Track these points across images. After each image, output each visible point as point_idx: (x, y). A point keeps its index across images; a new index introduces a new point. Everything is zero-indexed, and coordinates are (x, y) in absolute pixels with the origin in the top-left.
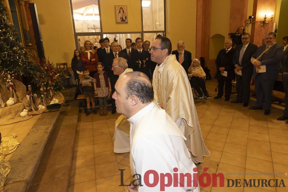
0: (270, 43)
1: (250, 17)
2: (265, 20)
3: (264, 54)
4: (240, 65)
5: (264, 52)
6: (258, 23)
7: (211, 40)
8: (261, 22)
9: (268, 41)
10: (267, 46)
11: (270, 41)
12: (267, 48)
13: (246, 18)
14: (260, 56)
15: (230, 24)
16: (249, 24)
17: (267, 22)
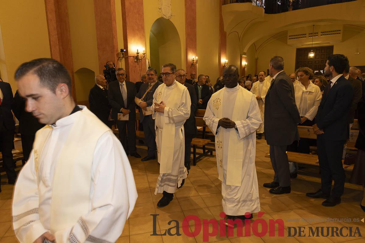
0: (152, 81)
1: (122, 50)
2: (138, 56)
3: (148, 93)
4: (125, 108)
5: (148, 90)
6: (131, 57)
7: (75, 76)
8: (134, 57)
9: (150, 78)
10: (149, 84)
11: (152, 77)
12: (150, 86)
13: (117, 50)
14: (144, 96)
15: (99, 56)
16: (122, 59)
17: (140, 58)
